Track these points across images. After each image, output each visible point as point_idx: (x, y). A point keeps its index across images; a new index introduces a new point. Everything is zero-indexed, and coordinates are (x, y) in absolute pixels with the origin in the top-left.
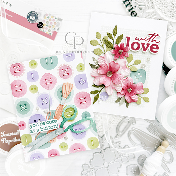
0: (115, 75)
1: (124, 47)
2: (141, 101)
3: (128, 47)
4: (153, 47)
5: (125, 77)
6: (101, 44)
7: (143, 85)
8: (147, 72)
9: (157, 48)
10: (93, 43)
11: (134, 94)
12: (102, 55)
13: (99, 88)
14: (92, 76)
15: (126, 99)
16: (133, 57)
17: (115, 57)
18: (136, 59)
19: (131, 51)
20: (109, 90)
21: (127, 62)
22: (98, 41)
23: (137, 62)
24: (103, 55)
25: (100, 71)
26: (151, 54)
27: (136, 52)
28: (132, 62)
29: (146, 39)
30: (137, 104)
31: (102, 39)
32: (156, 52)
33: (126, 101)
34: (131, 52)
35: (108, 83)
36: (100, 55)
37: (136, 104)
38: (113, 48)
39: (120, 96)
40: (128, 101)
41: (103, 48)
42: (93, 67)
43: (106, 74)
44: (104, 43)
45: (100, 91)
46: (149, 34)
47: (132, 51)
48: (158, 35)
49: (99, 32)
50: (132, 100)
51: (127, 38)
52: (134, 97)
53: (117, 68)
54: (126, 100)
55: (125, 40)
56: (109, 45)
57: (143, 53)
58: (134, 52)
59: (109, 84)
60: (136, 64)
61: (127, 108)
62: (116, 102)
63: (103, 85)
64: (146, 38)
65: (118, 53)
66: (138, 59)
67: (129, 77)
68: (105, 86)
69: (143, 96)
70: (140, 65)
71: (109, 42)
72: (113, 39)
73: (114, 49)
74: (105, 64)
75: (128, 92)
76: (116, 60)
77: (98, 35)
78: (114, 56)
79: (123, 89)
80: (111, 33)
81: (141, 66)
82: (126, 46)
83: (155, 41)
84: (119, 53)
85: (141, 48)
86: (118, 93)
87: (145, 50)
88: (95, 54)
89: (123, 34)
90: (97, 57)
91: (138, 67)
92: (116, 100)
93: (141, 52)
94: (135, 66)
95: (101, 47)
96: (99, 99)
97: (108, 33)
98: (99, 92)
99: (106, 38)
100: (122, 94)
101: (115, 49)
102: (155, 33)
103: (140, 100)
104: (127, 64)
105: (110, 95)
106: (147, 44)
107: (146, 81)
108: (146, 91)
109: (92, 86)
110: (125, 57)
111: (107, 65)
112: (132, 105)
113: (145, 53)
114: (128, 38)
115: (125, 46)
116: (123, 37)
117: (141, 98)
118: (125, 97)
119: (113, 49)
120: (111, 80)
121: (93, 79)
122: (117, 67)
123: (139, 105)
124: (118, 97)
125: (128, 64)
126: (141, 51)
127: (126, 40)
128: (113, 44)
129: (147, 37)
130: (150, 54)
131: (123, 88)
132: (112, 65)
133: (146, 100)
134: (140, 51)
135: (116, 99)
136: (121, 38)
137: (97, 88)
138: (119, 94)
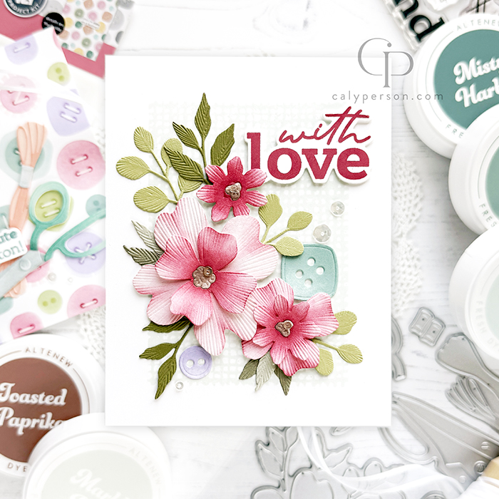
0: (224, 279)
1: (244, 174)
2: (334, 361)
3: (257, 170)
4: (348, 160)
5: (260, 281)
6: (158, 171)
7: (332, 300)
8: (338, 254)
9: (364, 161)
10: (128, 169)
11: (301, 338)
12: (166, 210)
13: (173, 332)
14: (140, 292)
15: (277, 362)
16: (281, 203)
17: (216, 211)
18: (294, 211)
19: (270, 182)
20: (209, 337)
21: (263, 226)
22: (146, 158)
23: (299, 221)
24: (169, 209)
25: (166, 271)
26: (345, 186)
27: (290, 185)
28: (281, 225)
29: (318, 135)
30: (321, 375)
31: (157, 151)
32: (363, 175)
33: (278, 370)
34: (270, 186)
35: (202, 311)
36: (162, 212)
37: (317, 377)
38: (205, 178)
39: (253, 354)
40: (287, 367)
41: (167, 186)
42: (140, 258)
43: (190, 279)
44: (169, 165)
45: (177, 346)
46: (327, 115)
47: (275, 184)
48: (361, 114)
49: (146, 128)
50: (300, 364)
51: (250, 140)
52: (306, 352)
53: (229, 253)
54: (277, 366)
55: (243, 147)
56: (186, 170)
57: (314, 184)
58: (283, 186)
59: (207, 315)
60: (294, 230)
61: (286, 394)
62: (243, 376)
63: (184, 323)
64: (317, 130)
65: (225, 196)
66: (301, 209)
67: (275, 278)
68: (192, 325)
69: (337, 341)
70: (309, 230)
71: (185, 160)
72: (200, 146)
73: (209, 181)
74: (182, 244)
75: (280, 333)
76: (221, 222)
77: (142, 140)
78: (210, 209)
79: (260, 327)
80: (191, 125)
81: (314, 234)
82: (250, 169)
83: (353, 137)
84: (228, 196)
85: (306, 169)
86: (243, 342)
87: (319, 173)
88: (140, 208)
89: (233, 125)
90: (147, 220)
91: (305, 237)
92: (241, 369)
93: (309, 184)
94: (291, 234)
95: (159, 180)
96: (178, 376)
97: (178, 129)
98: (174, 350)
99: (173, 148)
100: (258, 346)
101: (212, 183)
102: (350, 108)
103: (329, 357)
104: (262, 233)
105: (215, 357)
106: (325, 151)
107: (339, 284)
108: (346, 322)
109: (145, 329)
110: (252, 209)
111: (189, 246)
112: (301, 381)
113: (320, 185)
114: (255, 138)
115: (247, 167)
116: (234, 136)
117: (331, 351)
118: (273, 355)
119: (203, 185)
120: (213, 300)
121: (146, 301)
122: (226, 248)
123: (327, 376)
124: (245, 357)
125: (266, 233)
126: (308, 179)
127: (247, 144)
128: (201, 164)
129: (321, 125)
130: (340, 186)
131: (262, 323)
132: (208, 241)
133: (351, 355)
134: (303, 179)
135: (240, 366)
136: (226, 139)
137: (164, 334)
138: (248, 348)
